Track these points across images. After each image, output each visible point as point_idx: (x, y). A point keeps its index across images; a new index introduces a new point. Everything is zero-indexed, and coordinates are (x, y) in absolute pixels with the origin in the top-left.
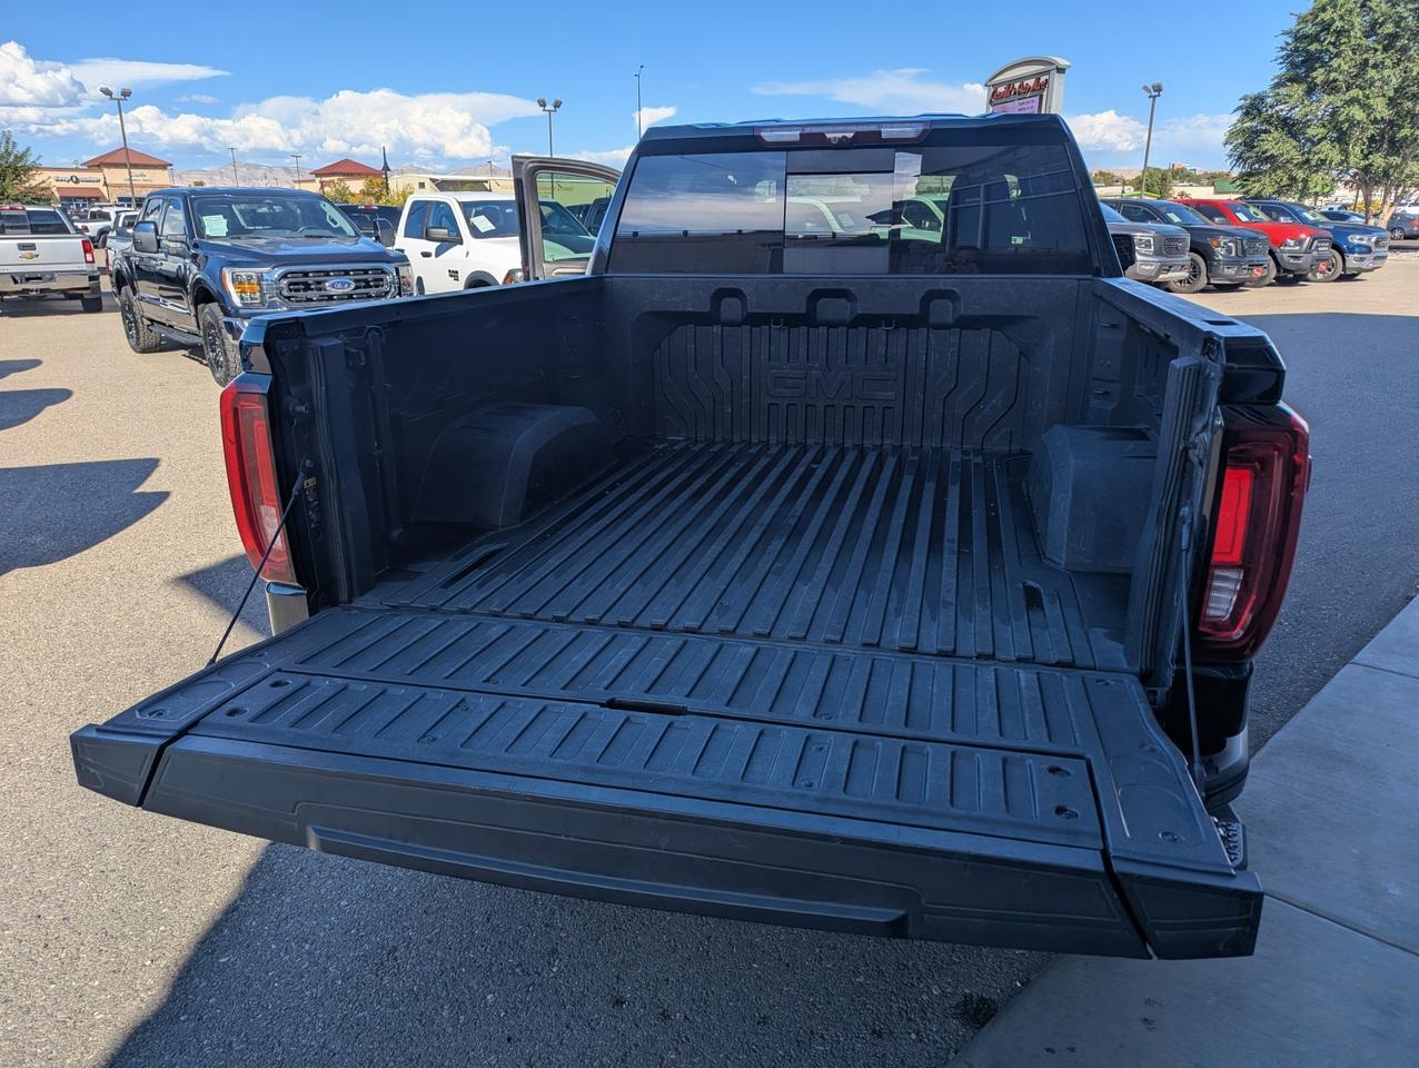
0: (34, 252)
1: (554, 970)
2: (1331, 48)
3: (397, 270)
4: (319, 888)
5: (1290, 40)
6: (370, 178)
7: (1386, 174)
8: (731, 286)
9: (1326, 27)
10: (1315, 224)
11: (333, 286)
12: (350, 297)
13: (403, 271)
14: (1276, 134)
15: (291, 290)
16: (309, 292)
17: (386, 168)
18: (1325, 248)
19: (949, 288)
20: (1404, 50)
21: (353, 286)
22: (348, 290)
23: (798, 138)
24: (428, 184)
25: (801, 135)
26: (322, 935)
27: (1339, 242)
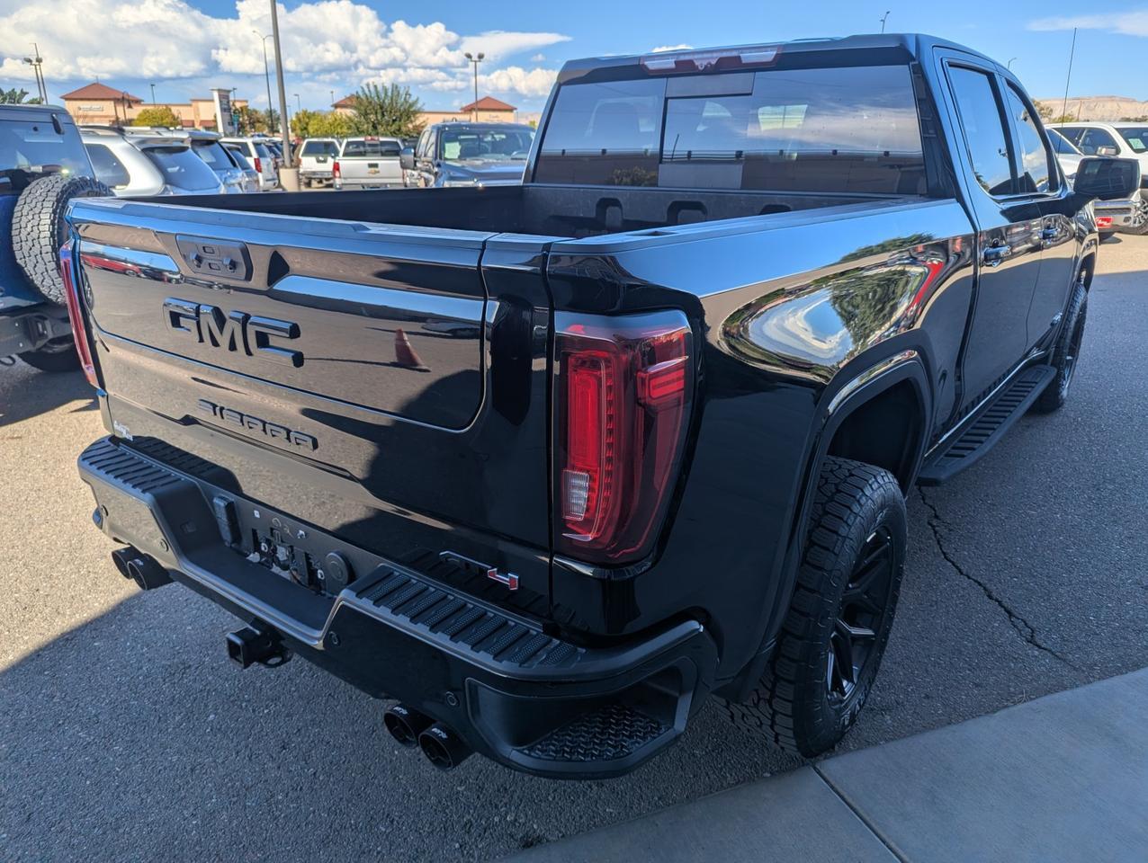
0: (377, 169)
8: (612, 196)
19: (784, 204)
23: (673, 66)
25: (675, 62)
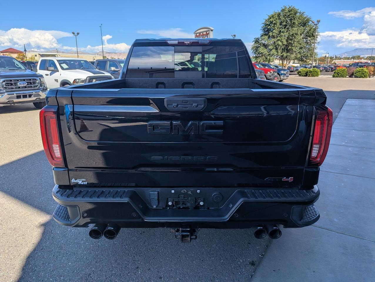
1: (140, 272)
2: (273, 28)
3: (40, 79)
4: (61, 260)
5: (264, 25)
6: (19, 53)
7: (286, 57)
8: (161, 81)
9: (271, 22)
10: (273, 68)
11: (20, 84)
12: (26, 87)
13: (41, 79)
14: (262, 48)
15: (6, 86)
16: (12, 86)
17: (25, 51)
18: (276, 74)
19: (218, 82)
20: (288, 29)
21: (26, 84)
22: (25, 85)
24: (38, 55)
25: (178, 42)
26: (66, 274)
27: (279, 73)
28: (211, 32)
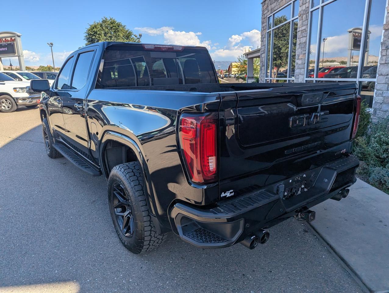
5: (87, 35)
9: (95, 33)
28: (18, 38)
